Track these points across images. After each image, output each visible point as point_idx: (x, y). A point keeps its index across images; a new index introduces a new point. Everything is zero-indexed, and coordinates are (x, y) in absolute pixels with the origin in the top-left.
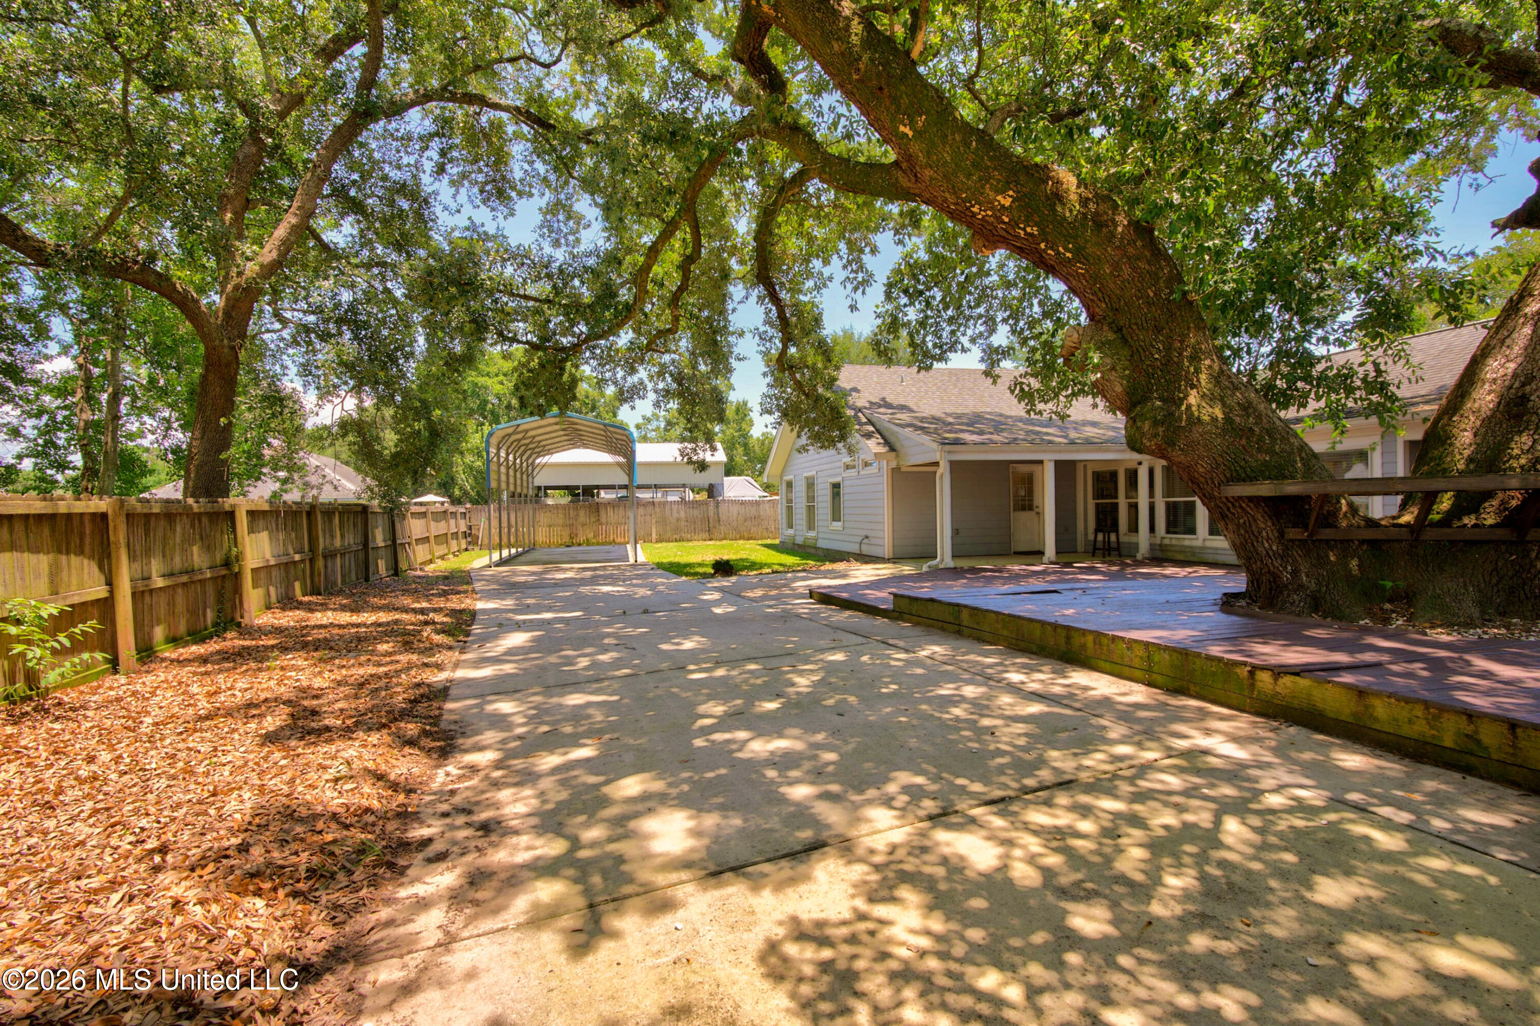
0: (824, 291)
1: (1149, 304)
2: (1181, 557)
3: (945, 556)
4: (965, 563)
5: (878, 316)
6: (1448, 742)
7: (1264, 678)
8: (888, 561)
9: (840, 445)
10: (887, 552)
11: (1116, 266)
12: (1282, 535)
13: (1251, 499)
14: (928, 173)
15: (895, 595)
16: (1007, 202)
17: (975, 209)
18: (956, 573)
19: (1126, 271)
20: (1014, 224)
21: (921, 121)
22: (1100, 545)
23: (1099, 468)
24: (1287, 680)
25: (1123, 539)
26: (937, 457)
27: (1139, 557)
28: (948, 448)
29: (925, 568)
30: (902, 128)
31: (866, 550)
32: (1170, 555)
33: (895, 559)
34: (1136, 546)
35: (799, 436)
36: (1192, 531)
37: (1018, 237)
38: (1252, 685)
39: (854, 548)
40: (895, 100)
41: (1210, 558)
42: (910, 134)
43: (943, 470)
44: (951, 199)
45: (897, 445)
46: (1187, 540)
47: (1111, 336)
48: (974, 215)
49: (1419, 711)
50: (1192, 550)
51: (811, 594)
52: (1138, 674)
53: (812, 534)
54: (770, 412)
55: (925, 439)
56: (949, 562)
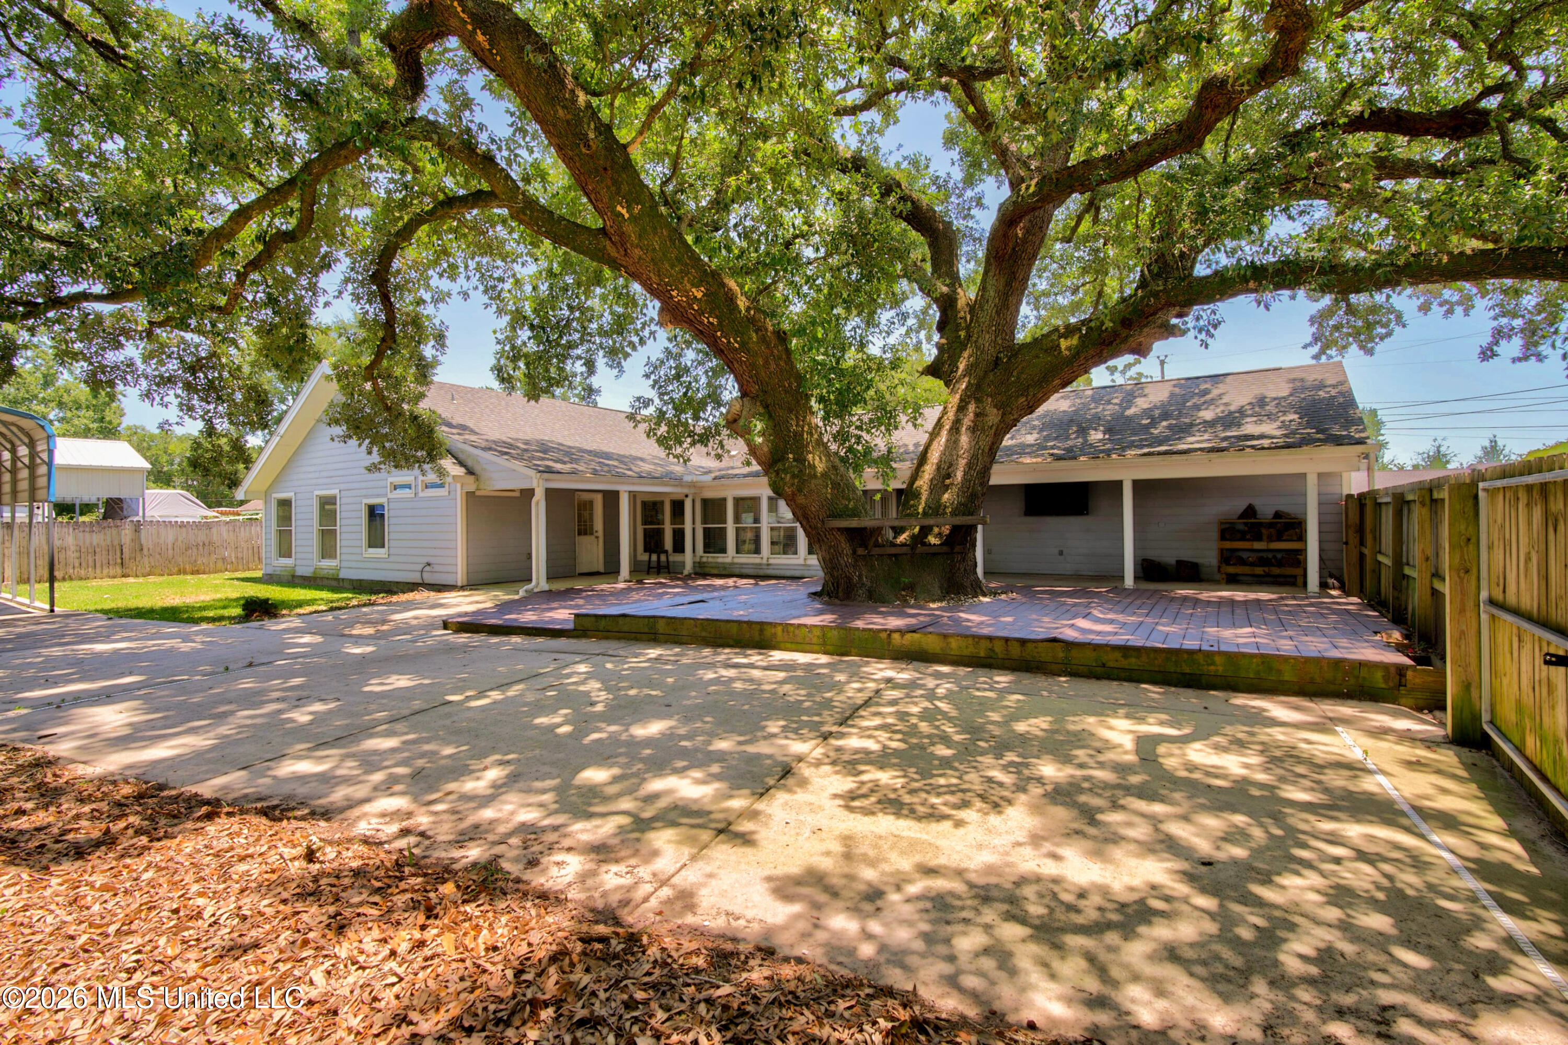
0: (441, 305)
1: (786, 392)
2: (715, 571)
3: (539, 580)
4: (561, 586)
5: (498, 343)
6: (982, 654)
7: (896, 636)
8: (462, 588)
9: (426, 467)
10: (460, 579)
11: (766, 362)
12: (854, 552)
13: (839, 529)
14: (637, 252)
15: (577, 615)
16: (699, 295)
17: (674, 293)
18: (550, 596)
19: (773, 366)
20: (701, 312)
21: (637, 209)
22: (654, 564)
23: (646, 499)
24: (909, 636)
25: (671, 559)
26: (534, 484)
27: (686, 572)
28: (546, 475)
29: (522, 593)
30: (619, 208)
31: (428, 578)
32: (707, 570)
33: (472, 585)
34: (683, 564)
35: (370, 453)
36: (723, 550)
37: (702, 323)
38: (889, 643)
39: (415, 577)
40: (615, 182)
41: (737, 571)
42: (627, 216)
43: (539, 495)
44: (655, 278)
45: (477, 469)
46: (721, 558)
47: (761, 410)
48: (672, 297)
49: (970, 641)
50: (724, 566)
51: (446, 625)
52: (816, 648)
53: (328, 563)
54: (337, 422)
55: (517, 465)
56: (544, 585)
